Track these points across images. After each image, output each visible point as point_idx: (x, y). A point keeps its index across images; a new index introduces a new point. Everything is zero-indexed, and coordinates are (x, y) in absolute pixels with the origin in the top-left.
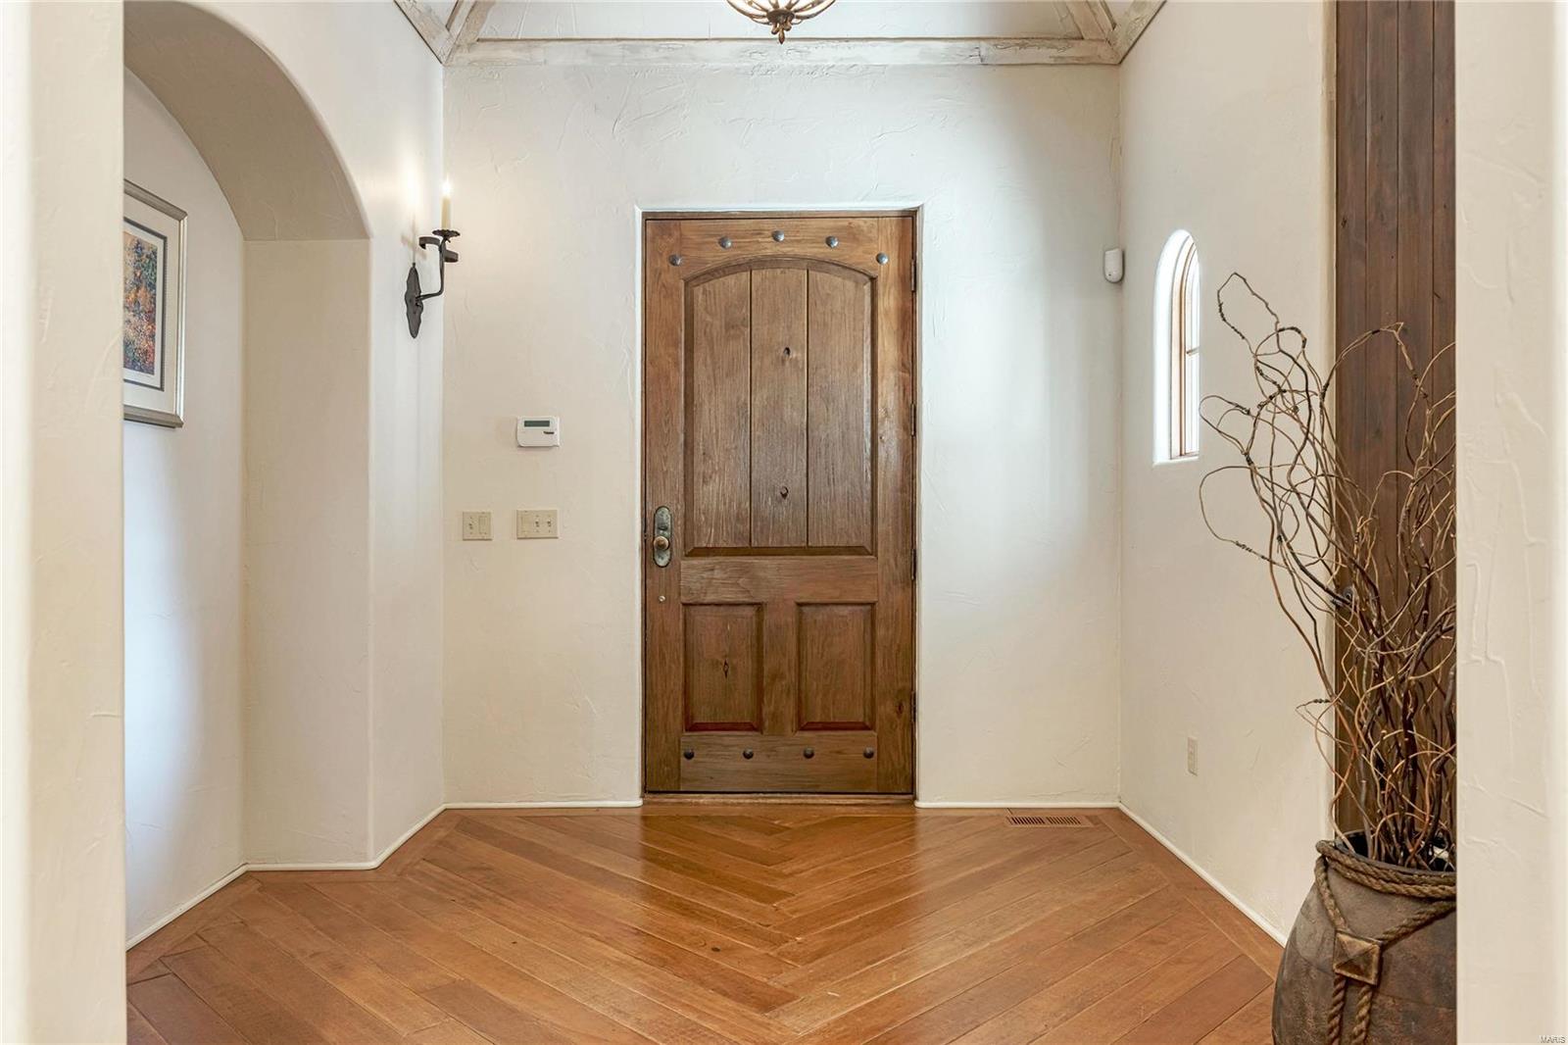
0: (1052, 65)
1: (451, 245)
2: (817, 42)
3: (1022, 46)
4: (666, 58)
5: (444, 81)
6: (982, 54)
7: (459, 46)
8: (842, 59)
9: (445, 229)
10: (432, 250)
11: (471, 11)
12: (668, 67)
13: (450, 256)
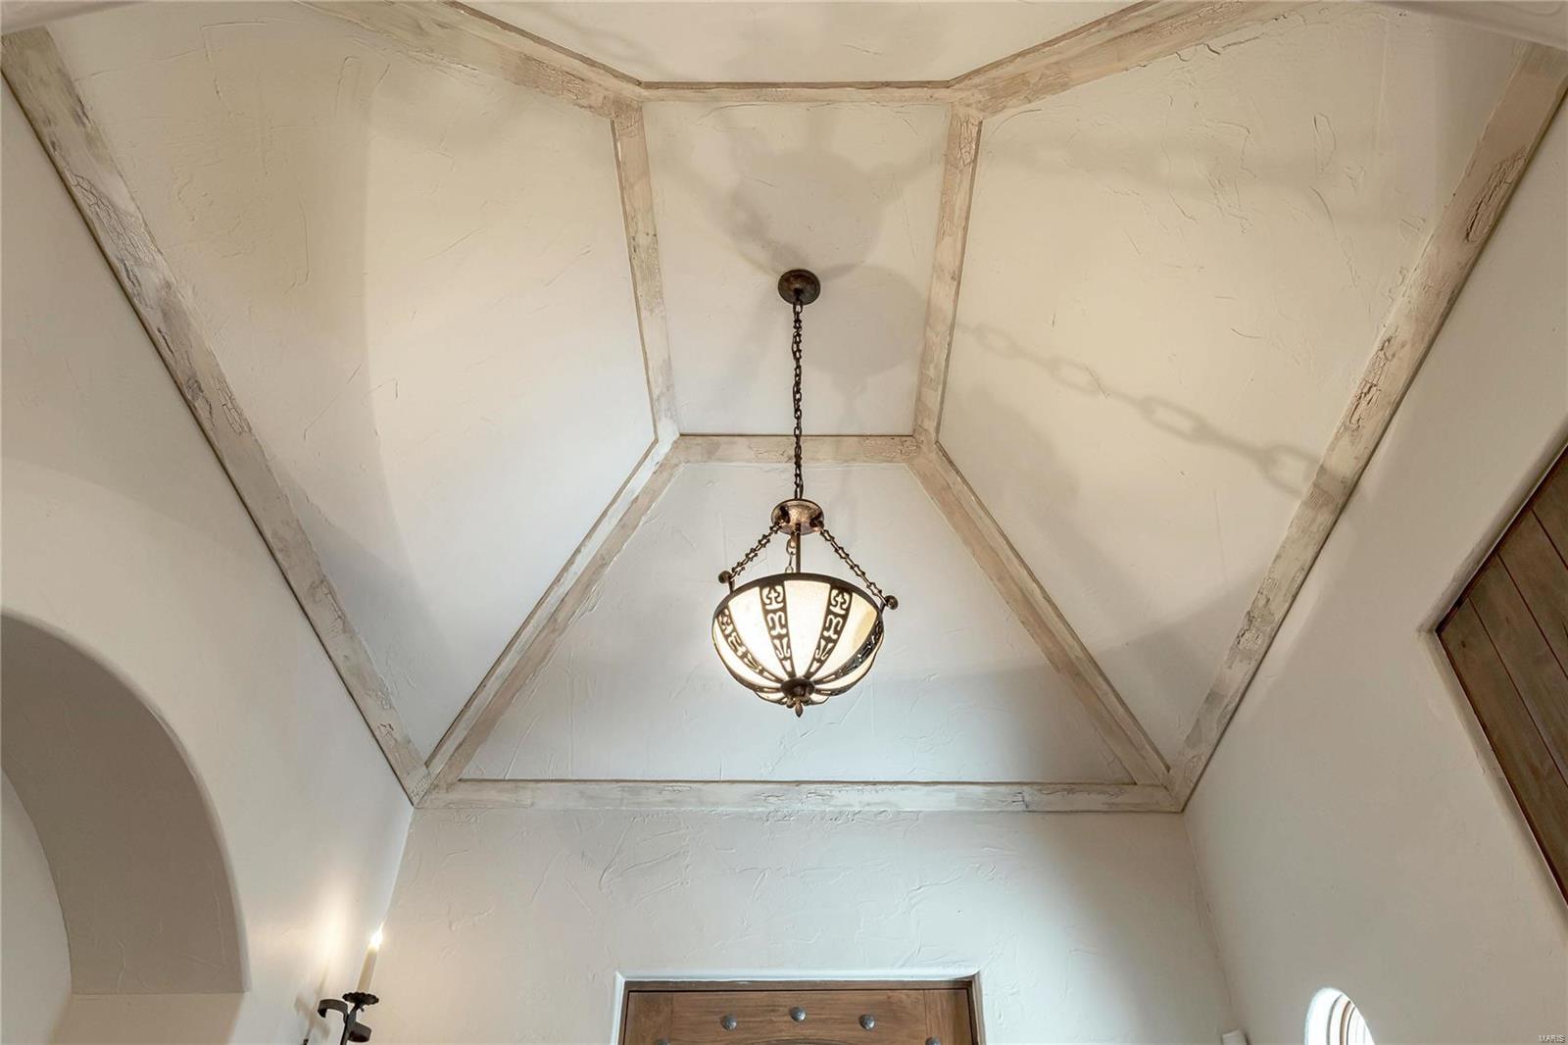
0: (1106, 812)
1: (364, 1016)
2: (841, 785)
3: (1070, 791)
4: (670, 801)
5: (411, 824)
6: (1027, 799)
7: (437, 786)
8: (869, 804)
9: (360, 992)
10: (335, 1018)
11: (457, 748)
12: (672, 812)
13: (358, 1032)
